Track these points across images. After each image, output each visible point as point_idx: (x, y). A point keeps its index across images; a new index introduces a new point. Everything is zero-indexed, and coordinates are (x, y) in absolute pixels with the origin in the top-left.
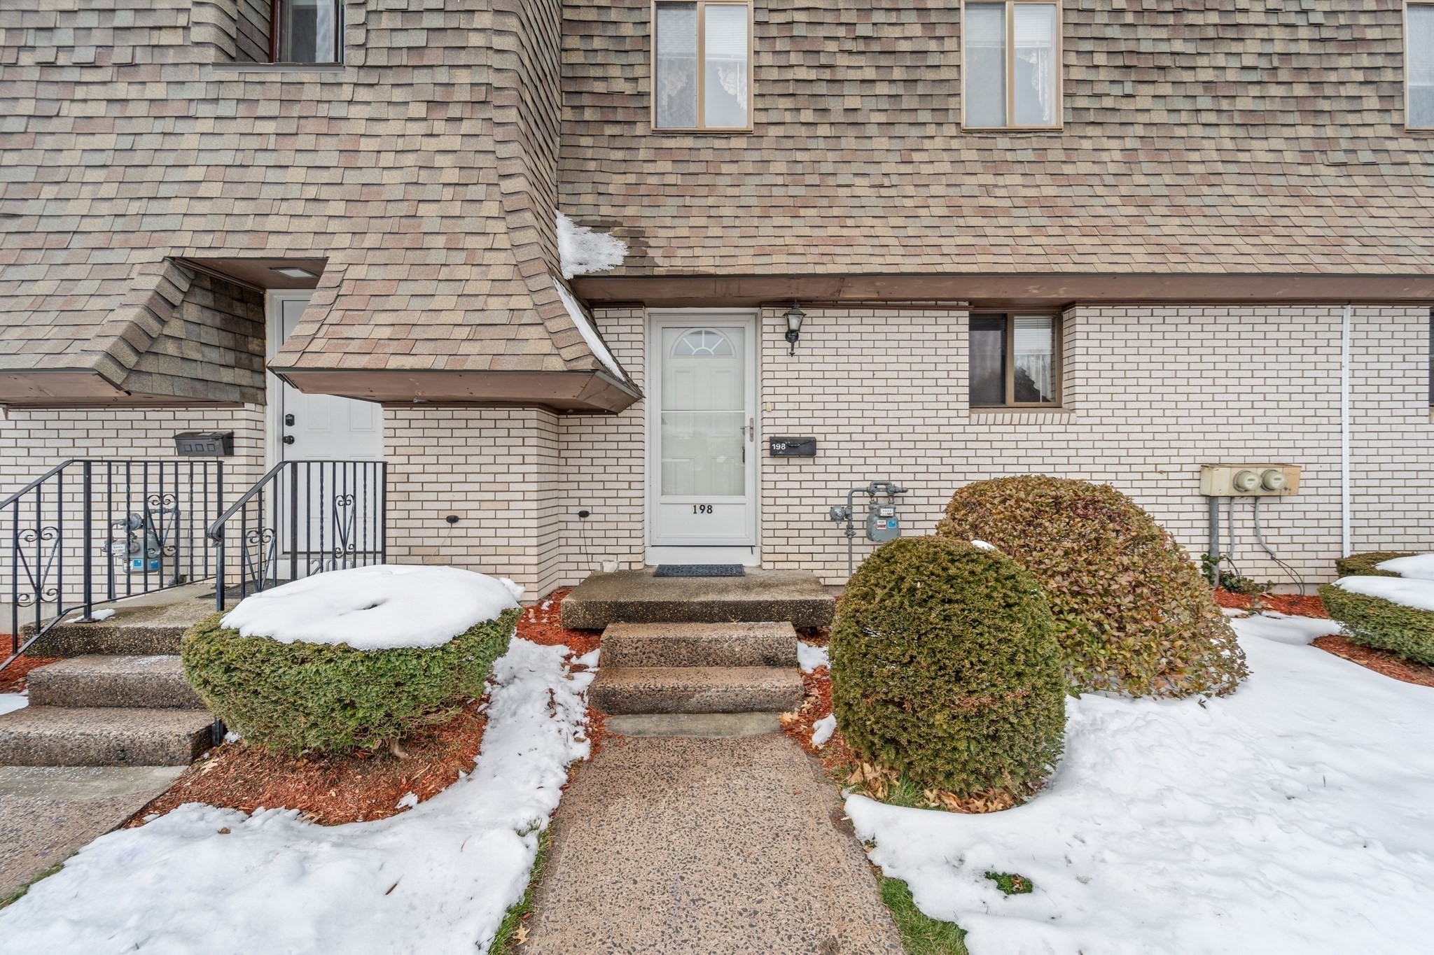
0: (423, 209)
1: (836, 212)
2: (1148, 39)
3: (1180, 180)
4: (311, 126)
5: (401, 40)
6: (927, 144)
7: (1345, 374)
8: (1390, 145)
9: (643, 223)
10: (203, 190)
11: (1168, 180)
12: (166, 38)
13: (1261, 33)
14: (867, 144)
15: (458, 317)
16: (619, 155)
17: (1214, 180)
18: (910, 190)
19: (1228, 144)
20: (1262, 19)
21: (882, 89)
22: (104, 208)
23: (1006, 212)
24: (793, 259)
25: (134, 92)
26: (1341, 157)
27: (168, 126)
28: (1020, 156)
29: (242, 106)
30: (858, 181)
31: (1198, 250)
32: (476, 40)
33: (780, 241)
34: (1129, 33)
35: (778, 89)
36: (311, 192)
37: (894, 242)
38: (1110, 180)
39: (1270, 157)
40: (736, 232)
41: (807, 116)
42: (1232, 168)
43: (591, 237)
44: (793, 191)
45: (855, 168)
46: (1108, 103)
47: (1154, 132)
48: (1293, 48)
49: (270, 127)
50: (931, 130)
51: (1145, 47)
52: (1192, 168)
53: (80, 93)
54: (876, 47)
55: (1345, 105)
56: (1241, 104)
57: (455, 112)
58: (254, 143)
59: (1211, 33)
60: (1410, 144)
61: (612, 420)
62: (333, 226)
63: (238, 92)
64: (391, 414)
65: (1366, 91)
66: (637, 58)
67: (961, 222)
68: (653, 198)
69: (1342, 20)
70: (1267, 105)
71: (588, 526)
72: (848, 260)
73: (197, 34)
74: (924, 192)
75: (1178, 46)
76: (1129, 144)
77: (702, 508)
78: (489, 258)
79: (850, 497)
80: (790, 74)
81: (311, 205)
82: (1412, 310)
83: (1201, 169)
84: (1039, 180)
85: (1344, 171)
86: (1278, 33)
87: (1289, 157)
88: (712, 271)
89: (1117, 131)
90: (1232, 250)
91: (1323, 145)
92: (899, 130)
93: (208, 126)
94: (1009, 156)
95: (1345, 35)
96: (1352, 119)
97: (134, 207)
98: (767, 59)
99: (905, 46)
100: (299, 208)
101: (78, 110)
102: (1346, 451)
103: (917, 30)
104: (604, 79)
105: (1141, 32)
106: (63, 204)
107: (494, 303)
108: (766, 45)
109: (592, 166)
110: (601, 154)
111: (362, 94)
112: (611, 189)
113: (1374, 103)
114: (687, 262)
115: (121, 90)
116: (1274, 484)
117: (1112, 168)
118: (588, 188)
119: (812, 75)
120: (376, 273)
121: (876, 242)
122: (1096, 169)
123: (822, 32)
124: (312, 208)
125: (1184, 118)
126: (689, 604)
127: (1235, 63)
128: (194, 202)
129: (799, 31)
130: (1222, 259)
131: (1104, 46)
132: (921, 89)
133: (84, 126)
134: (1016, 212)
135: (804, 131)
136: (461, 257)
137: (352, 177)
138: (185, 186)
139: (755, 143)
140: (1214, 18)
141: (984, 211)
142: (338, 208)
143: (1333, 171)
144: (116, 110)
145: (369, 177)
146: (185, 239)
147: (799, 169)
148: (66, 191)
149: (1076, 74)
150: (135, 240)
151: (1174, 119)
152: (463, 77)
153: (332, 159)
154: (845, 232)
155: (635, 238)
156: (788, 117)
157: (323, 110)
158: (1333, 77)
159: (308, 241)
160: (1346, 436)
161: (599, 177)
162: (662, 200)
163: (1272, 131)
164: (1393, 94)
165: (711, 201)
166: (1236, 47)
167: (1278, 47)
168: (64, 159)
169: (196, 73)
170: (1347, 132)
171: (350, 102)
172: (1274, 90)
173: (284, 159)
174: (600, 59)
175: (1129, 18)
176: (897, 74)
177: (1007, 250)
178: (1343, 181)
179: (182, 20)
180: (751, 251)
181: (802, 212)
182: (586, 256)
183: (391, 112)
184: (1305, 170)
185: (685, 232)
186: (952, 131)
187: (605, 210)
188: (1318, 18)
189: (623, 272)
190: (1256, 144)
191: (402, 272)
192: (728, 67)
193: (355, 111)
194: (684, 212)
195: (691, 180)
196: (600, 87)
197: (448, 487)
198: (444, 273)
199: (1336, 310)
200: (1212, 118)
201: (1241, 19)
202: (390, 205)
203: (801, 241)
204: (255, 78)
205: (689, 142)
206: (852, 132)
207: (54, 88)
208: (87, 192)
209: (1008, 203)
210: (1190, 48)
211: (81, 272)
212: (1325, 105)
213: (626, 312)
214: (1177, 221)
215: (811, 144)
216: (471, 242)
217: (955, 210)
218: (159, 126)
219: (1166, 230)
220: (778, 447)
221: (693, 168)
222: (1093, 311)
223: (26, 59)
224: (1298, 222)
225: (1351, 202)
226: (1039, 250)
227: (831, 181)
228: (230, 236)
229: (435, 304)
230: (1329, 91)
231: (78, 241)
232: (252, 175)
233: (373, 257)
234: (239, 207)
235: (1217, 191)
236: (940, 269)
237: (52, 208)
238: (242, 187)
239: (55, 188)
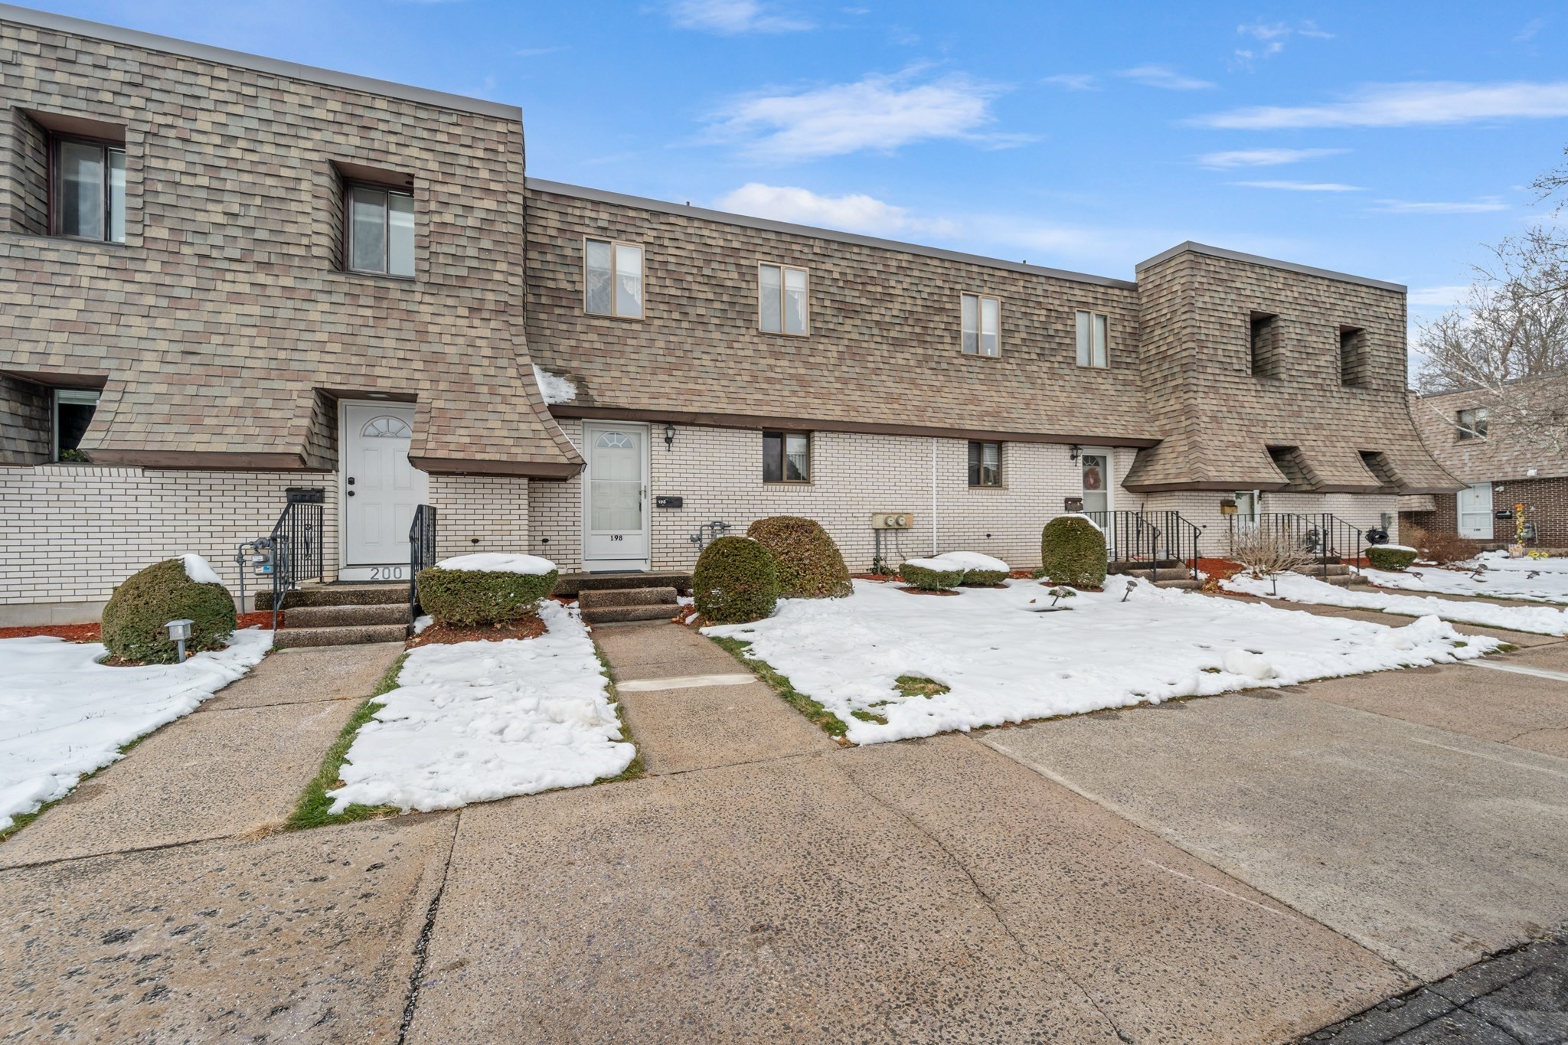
0: (472, 370)
1: (692, 374)
2: (850, 295)
3: (863, 371)
4: (396, 314)
5: (451, 271)
6: (741, 338)
7: (934, 470)
8: (955, 361)
9: (584, 372)
10: (329, 347)
11: (858, 370)
12: (292, 250)
13: (900, 299)
14: (708, 335)
15: (505, 433)
16: (564, 327)
17: (878, 372)
18: (732, 365)
19: (886, 354)
20: (900, 292)
21: (717, 305)
22: (260, 353)
23: (780, 381)
24: (670, 402)
25: (270, 280)
26: (934, 365)
27: (299, 304)
28: (789, 350)
29: (348, 298)
30: (704, 356)
31: (864, 410)
32: (497, 277)
33: (662, 390)
34: (841, 291)
35: (659, 299)
36: (401, 354)
37: (723, 395)
38: (831, 368)
39: (904, 362)
40: (638, 383)
41: (676, 315)
42: (887, 366)
43: (553, 379)
44: (669, 359)
45: (703, 348)
46: (831, 326)
47: (853, 344)
48: (915, 309)
49: (369, 312)
50: (743, 331)
51: (849, 299)
52: (870, 365)
53: (229, 276)
54: (714, 282)
55: (936, 340)
56: (893, 334)
57: (486, 315)
58: (360, 321)
59: (878, 296)
60: (963, 361)
61: (563, 485)
62: (417, 375)
63: (346, 289)
64: (434, 480)
65: (946, 334)
66: (575, 270)
67: (757, 385)
68: (588, 355)
69: (936, 298)
70: (903, 336)
71: (548, 548)
72: (699, 404)
73: (315, 251)
74: (739, 366)
75: (864, 301)
76: (841, 349)
77: (616, 537)
78: (514, 400)
79: (701, 530)
80: (666, 291)
81: (402, 362)
82: (961, 441)
83: (872, 365)
84: (797, 364)
85: (935, 372)
86: (909, 301)
87: (912, 363)
88: (627, 406)
89: (835, 341)
90: (879, 411)
91: (927, 358)
92: (726, 329)
93: (326, 307)
94: (783, 350)
95: (937, 305)
96: (940, 346)
97: (282, 355)
98: (653, 281)
99: (729, 283)
100: (395, 363)
101: (228, 287)
102: (935, 508)
103: (735, 276)
104: (554, 279)
105: (847, 292)
106: (229, 348)
107: (523, 426)
108: (652, 273)
109: (548, 332)
110: (553, 325)
111: (427, 299)
112: (561, 349)
113: (948, 340)
114: (613, 400)
115: (261, 278)
116: (901, 523)
117: (832, 361)
118: (547, 347)
119: (679, 293)
120: (450, 405)
121: (714, 394)
122: (824, 361)
123: (684, 269)
124: (402, 364)
125: (866, 338)
126: (621, 580)
127: (889, 313)
128: (324, 355)
129: (671, 267)
130: (873, 415)
131: (829, 297)
132: (737, 308)
133: (234, 298)
134: (785, 382)
135: (674, 324)
136: (499, 399)
137: (425, 347)
138: (317, 344)
139: (647, 328)
140: (879, 289)
141: (769, 381)
142: (420, 365)
143: (930, 372)
144: (257, 291)
145: (437, 348)
146: (323, 377)
147: (672, 346)
148: (229, 340)
149: (816, 310)
150: (287, 375)
151: (861, 338)
152: (490, 296)
153: (412, 336)
154: (698, 387)
155: (580, 381)
156: (665, 315)
157: (403, 306)
158: (932, 325)
159: (404, 384)
160: (935, 500)
161: (553, 340)
162: (592, 359)
163: (906, 349)
164: (956, 336)
165: (622, 361)
166: (890, 305)
167: (908, 308)
168: (223, 318)
169: (316, 274)
170: (937, 353)
171: (420, 303)
172: (907, 329)
173: (381, 332)
174: (551, 267)
175: (841, 284)
176: (725, 298)
177: (778, 404)
178: (934, 377)
179: (305, 241)
180: (647, 395)
181: (675, 373)
182: (553, 392)
183: (445, 311)
184: (918, 370)
185: (609, 380)
186: (754, 332)
187: (560, 362)
188: (925, 296)
189: (576, 404)
190: (898, 355)
191: (465, 405)
192: (630, 278)
193: (423, 308)
194: (608, 366)
195: (610, 347)
196: (551, 284)
197: (472, 522)
198: (490, 407)
199: (930, 440)
200: (879, 339)
201: (891, 291)
202: (451, 366)
203: (674, 391)
204: (356, 282)
205: (607, 323)
206: (700, 327)
207: (210, 271)
208: (245, 341)
209: (780, 376)
210: (869, 303)
211: (257, 393)
212: (928, 339)
213: (572, 422)
214: (859, 393)
215: (679, 332)
216: (503, 391)
217: (755, 379)
218: (290, 304)
219: (853, 398)
220: (661, 502)
221: (610, 339)
222: (823, 434)
223: (186, 250)
224: (910, 397)
225: (935, 389)
226: (793, 405)
227: (689, 355)
228: (351, 377)
229: (490, 425)
230: (930, 332)
231: (245, 373)
232: (359, 340)
233: (446, 396)
234: (354, 360)
235: (879, 378)
236: (745, 413)
237: (221, 350)
238: (354, 348)
239: (222, 337)
